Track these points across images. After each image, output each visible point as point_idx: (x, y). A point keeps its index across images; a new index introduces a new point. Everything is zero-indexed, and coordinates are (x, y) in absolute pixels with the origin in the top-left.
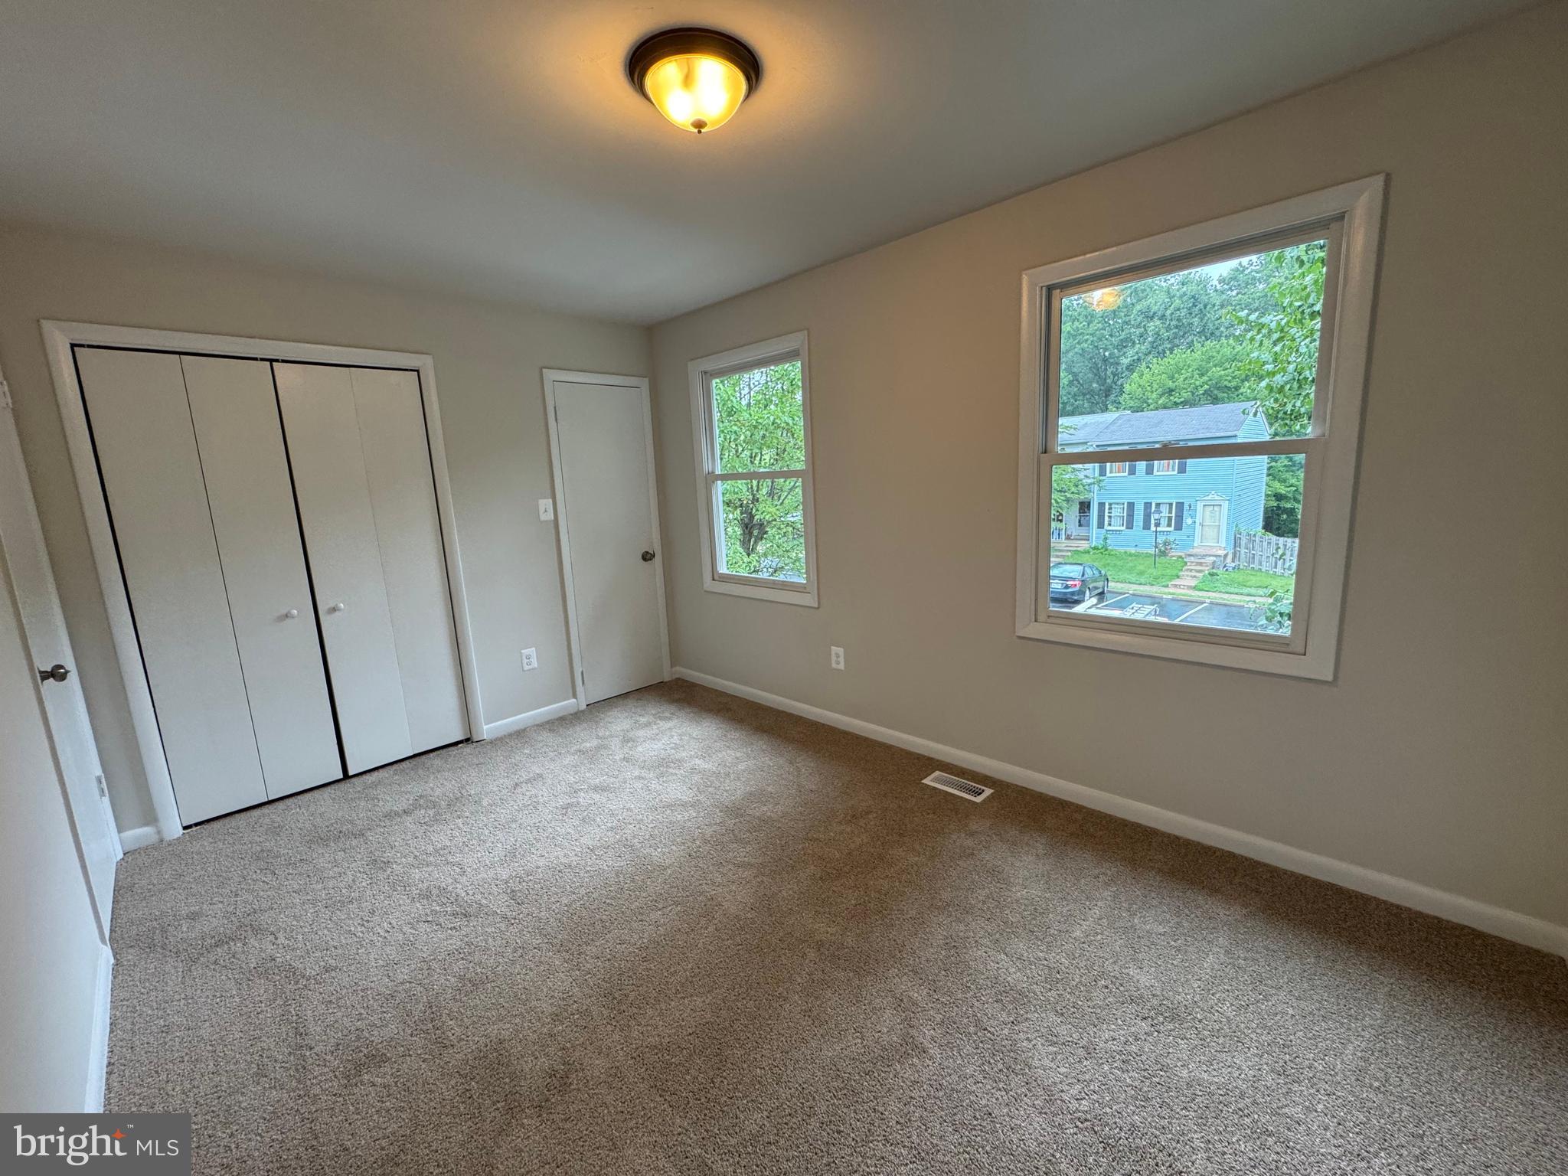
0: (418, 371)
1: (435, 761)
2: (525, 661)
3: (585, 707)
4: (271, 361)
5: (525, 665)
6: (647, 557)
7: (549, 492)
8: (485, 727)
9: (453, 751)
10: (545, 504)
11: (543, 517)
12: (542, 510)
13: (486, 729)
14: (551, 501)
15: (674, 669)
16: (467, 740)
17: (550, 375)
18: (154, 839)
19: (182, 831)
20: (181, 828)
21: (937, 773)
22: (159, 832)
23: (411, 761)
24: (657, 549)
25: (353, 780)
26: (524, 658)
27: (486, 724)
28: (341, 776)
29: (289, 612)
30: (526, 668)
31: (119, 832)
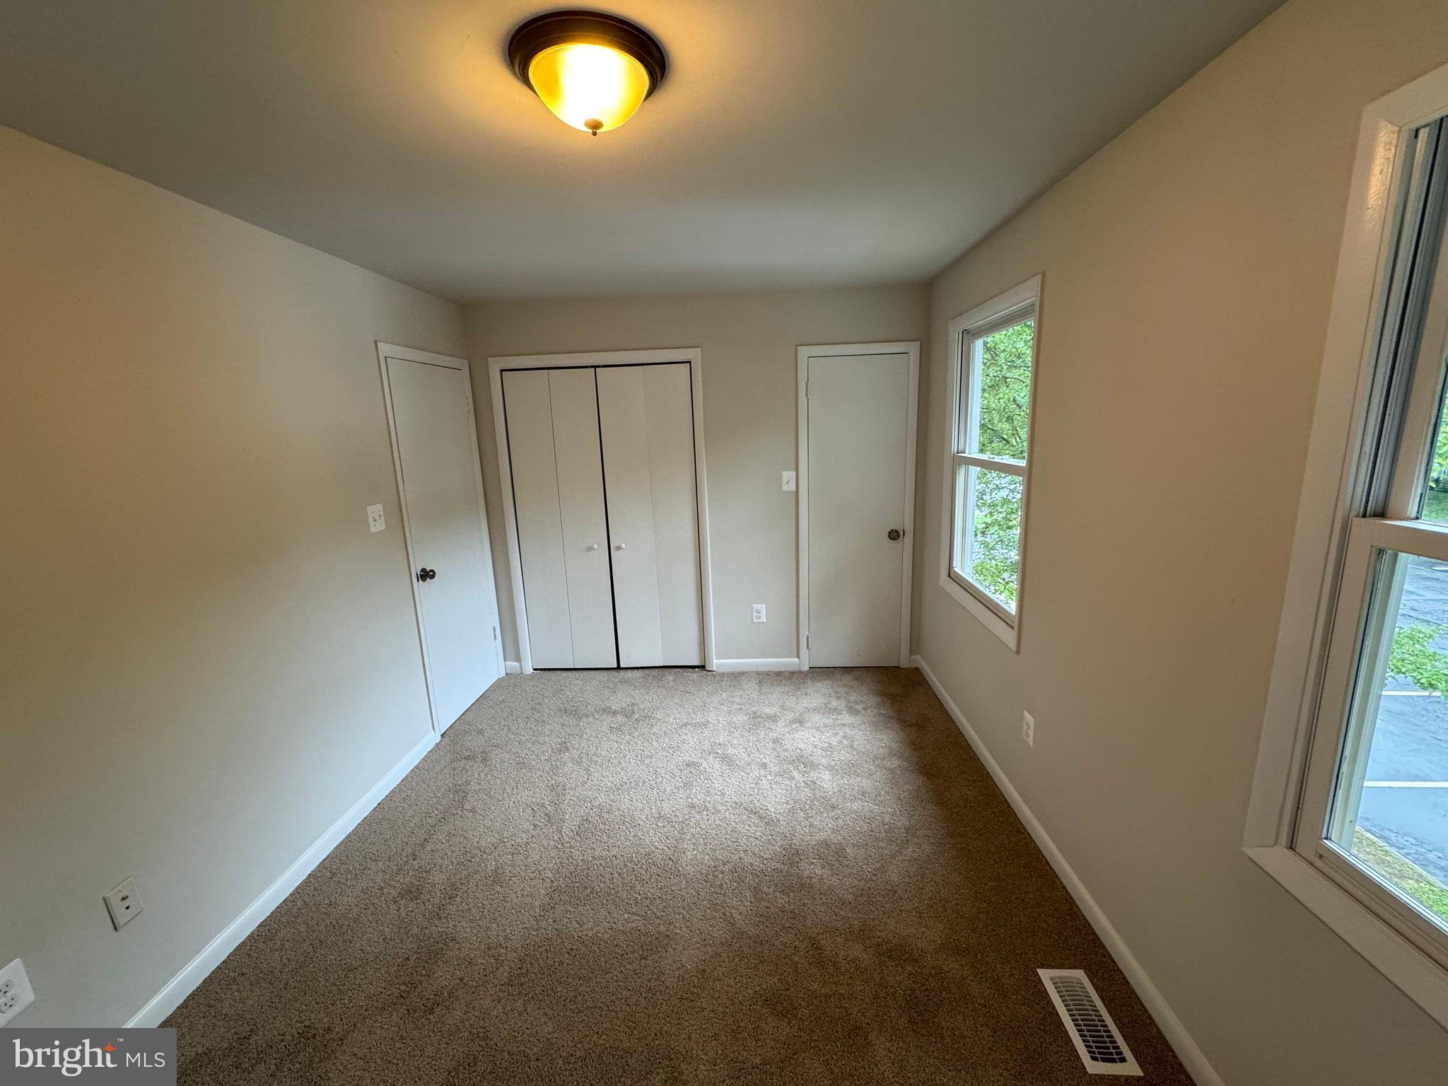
0: (690, 362)
1: (670, 676)
2: (755, 614)
3: (808, 669)
4: (595, 367)
5: (754, 618)
6: (894, 535)
7: (793, 465)
8: (715, 661)
9: (688, 673)
10: (788, 476)
11: (785, 488)
12: (785, 480)
13: (716, 663)
14: (794, 473)
15: (913, 657)
16: (702, 667)
17: (804, 352)
18: (519, 671)
19: (532, 671)
20: (531, 668)
21: (1079, 975)
22: (521, 668)
23: (660, 670)
24: (909, 527)
25: (622, 671)
26: (754, 611)
27: (717, 659)
28: (616, 666)
29: (593, 546)
30: (755, 620)
31: (505, 661)
